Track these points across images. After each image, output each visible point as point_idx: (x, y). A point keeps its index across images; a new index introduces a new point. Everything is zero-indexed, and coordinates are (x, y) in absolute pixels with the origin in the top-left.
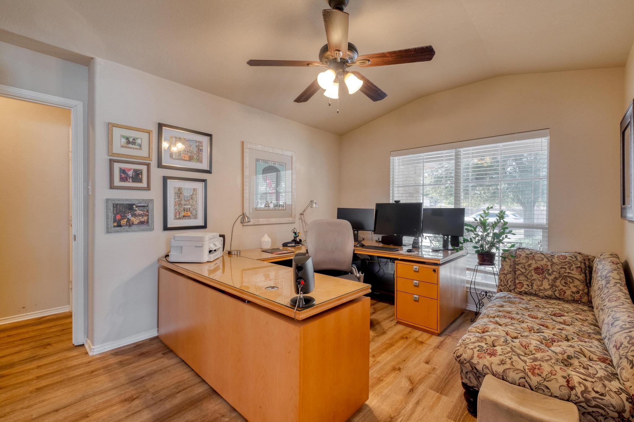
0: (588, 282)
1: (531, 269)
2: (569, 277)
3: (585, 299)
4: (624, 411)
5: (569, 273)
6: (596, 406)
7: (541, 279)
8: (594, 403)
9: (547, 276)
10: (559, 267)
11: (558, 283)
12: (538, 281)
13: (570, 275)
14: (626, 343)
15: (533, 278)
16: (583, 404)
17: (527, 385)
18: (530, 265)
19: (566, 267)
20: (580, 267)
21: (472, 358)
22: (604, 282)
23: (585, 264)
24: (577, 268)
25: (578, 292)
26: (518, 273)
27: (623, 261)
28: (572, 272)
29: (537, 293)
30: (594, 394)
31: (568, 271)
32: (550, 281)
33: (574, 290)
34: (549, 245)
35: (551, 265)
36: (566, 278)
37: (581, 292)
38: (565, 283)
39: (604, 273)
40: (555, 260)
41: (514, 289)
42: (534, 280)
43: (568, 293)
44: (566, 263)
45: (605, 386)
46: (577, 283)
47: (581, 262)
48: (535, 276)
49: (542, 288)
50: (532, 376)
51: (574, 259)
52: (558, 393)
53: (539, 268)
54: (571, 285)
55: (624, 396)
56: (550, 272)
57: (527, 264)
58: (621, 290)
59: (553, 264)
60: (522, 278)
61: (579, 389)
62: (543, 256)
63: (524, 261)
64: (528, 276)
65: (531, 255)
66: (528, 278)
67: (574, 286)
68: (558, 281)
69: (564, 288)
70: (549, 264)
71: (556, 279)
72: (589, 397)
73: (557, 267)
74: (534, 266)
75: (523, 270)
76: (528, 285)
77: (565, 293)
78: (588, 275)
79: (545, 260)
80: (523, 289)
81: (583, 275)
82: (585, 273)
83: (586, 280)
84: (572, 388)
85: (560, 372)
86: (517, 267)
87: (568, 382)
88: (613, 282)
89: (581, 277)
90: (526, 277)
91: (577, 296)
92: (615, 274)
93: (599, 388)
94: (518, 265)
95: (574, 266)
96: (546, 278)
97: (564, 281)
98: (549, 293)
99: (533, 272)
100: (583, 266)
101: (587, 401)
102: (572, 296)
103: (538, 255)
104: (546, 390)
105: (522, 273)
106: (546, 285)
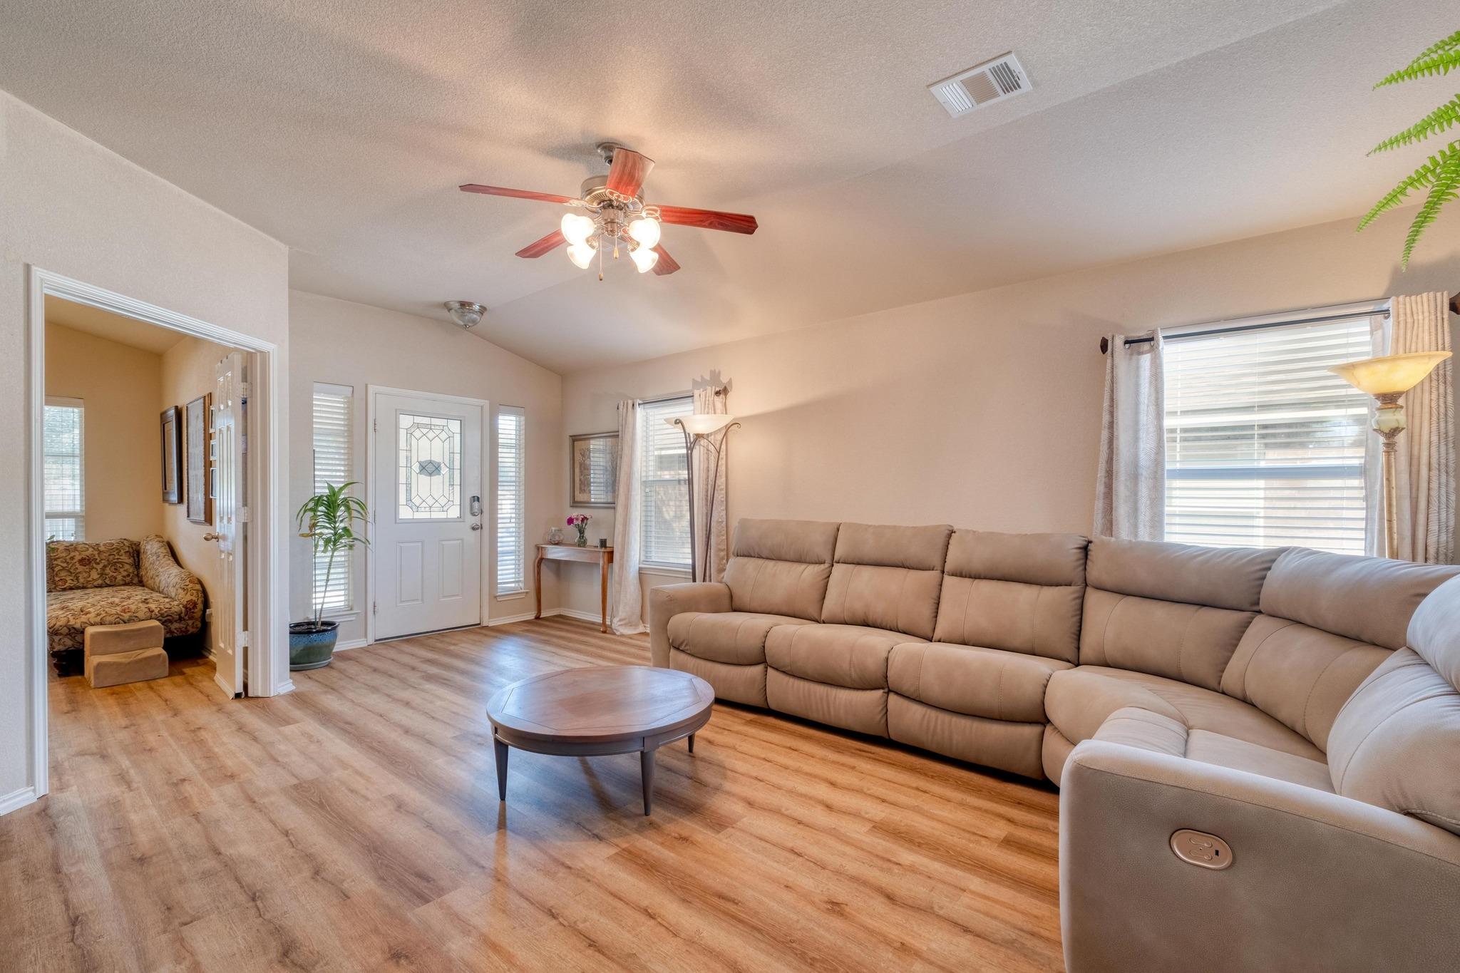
0: (137, 564)
1: (74, 561)
2: (118, 562)
3: (136, 580)
4: (182, 613)
5: (118, 559)
6: (168, 616)
7: (87, 570)
8: (166, 614)
9: (95, 565)
10: (107, 555)
11: (108, 570)
12: (84, 574)
13: (120, 560)
14: (179, 581)
15: (78, 571)
16: (160, 618)
17: (121, 621)
18: (72, 558)
19: (114, 553)
20: (128, 552)
21: (69, 621)
22: (155, 558)
23: (132, 548)
24: (126, 552)
25: (128, 575)
26: (56, 569)
27: (166, 540)
28: (121, 557)
29: (85, 585)
30: (166, 610)
31: (117, 557)
32: (99, 570)
33: (125, 574)
34: (86, 537)
35: (99, 554)
36: (115, 565)
37: (131, 575)
38: (116, 569)
39: (154, 551)
40: (102, 548)
41: (55, 588)
42: (79, 573)
43: (119, 577)
44: (114, 549)
45: (171, 604)
46: (127, 567)
47: (129, 547)
48: (80, 568)
49: (90, 579)
50: (124, 615)
51: (122, 545)
52: (144, 617)
53: (85, 559)
54: (121, 570)
55: (181, 606)
56: (98, 561)
57: (68, 557)
58: (169, 559)
59: (100, 553)
60: (63, 574)
61: (156, 611)
62: (87, 546)
63: (64, 555)
64: (72, 570)
65: (71, 548)
66: (71, 573)
67: (125, 571)
68: (108, 569)
69: (115, 574)
70: (96, 553)
71: (105, 566)
72: (163, 612)
73: (105, 554)
74: (78, 557)
75: (65, 565)
76: (72, 580)
77: (116, 578)
78: (136, 558)
79: (91, 549)
80: (67, 585)
81: (132, 559)
82: (133, 557)
83: (135, 563)
84: (152, 611)
85: (143, 606)
86: (55, 562)
87: (149, 609)
88: (162, 555)
89: (130, 561)
90: (69, 571)
91: (128, 579)
92: (163, 550)
93: (168, 606)
94: (55, 560)
95: (122, 551)
96: (94, 568)
97: (113, 567)
98: (100, 582)
99: (77, 565)
100: (131, 550)
101: (162, 615)
102: (123, 580)
103: (81, 546)
104: (135, 619)
105: (64, 568)
106: (94, 575)
